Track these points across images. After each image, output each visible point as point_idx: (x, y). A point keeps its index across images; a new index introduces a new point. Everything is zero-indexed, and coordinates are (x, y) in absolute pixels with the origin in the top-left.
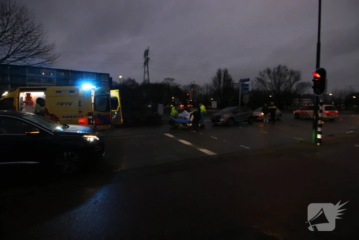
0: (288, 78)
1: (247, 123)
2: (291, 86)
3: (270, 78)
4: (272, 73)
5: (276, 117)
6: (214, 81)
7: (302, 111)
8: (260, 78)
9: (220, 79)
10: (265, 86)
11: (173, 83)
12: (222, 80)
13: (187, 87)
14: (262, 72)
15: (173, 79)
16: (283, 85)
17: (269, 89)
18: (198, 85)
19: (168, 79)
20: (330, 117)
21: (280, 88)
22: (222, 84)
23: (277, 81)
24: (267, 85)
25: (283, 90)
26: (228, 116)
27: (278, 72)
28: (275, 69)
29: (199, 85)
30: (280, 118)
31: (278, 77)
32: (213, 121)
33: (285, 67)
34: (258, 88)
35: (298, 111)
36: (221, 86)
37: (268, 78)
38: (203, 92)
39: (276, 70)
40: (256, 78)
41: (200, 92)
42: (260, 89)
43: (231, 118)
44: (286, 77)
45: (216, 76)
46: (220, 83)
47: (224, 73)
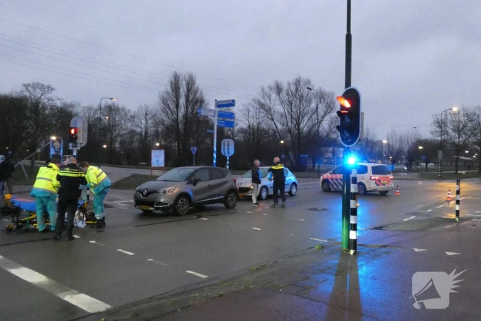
0: (313, 105)
1: (222, 205)
2: (319, 123)
3: (282, 102)
4: (284, 92)
5: (287, 189)
6: (164, 101)
7: (334, 176)
8: (263, 101)
9: (177, 96)
10: (272, 120)
11: (49, 99)
12: (182, 101)
13: (96, 110)
14: (267, 89)
15: (50, 89)
16: (306, 119)
17: (280, 127)
18: (123, 109)
19: (36, 86)
20: (381, 188)
21: (301, 126)
22: (182, 110)
23: (294, 110)
24: (275, 117)
25: (305, 129)
26: (175, 191)
27: (297, 90)
28: (289, 84)
29: (127, 108)
30: (294, 191)
31: (296, 102)
32: (138, 202)
33: (309, 82)
34: (259, 123)
35: (327, 176)
36: (180, 115)
37: (278, 101)
38: (137, 126)
39: (293, 88)
40: (254, 100)
41: (129, 125)
42: (264, 126)
43: (183, 195)
44: (310, 101)
45: (169, 88)
46: (177, 106)
47: (188, 85)
